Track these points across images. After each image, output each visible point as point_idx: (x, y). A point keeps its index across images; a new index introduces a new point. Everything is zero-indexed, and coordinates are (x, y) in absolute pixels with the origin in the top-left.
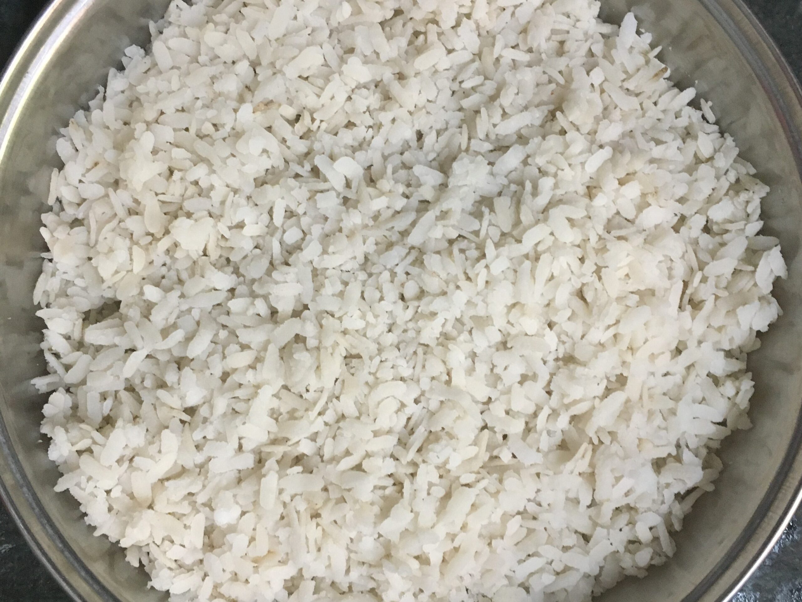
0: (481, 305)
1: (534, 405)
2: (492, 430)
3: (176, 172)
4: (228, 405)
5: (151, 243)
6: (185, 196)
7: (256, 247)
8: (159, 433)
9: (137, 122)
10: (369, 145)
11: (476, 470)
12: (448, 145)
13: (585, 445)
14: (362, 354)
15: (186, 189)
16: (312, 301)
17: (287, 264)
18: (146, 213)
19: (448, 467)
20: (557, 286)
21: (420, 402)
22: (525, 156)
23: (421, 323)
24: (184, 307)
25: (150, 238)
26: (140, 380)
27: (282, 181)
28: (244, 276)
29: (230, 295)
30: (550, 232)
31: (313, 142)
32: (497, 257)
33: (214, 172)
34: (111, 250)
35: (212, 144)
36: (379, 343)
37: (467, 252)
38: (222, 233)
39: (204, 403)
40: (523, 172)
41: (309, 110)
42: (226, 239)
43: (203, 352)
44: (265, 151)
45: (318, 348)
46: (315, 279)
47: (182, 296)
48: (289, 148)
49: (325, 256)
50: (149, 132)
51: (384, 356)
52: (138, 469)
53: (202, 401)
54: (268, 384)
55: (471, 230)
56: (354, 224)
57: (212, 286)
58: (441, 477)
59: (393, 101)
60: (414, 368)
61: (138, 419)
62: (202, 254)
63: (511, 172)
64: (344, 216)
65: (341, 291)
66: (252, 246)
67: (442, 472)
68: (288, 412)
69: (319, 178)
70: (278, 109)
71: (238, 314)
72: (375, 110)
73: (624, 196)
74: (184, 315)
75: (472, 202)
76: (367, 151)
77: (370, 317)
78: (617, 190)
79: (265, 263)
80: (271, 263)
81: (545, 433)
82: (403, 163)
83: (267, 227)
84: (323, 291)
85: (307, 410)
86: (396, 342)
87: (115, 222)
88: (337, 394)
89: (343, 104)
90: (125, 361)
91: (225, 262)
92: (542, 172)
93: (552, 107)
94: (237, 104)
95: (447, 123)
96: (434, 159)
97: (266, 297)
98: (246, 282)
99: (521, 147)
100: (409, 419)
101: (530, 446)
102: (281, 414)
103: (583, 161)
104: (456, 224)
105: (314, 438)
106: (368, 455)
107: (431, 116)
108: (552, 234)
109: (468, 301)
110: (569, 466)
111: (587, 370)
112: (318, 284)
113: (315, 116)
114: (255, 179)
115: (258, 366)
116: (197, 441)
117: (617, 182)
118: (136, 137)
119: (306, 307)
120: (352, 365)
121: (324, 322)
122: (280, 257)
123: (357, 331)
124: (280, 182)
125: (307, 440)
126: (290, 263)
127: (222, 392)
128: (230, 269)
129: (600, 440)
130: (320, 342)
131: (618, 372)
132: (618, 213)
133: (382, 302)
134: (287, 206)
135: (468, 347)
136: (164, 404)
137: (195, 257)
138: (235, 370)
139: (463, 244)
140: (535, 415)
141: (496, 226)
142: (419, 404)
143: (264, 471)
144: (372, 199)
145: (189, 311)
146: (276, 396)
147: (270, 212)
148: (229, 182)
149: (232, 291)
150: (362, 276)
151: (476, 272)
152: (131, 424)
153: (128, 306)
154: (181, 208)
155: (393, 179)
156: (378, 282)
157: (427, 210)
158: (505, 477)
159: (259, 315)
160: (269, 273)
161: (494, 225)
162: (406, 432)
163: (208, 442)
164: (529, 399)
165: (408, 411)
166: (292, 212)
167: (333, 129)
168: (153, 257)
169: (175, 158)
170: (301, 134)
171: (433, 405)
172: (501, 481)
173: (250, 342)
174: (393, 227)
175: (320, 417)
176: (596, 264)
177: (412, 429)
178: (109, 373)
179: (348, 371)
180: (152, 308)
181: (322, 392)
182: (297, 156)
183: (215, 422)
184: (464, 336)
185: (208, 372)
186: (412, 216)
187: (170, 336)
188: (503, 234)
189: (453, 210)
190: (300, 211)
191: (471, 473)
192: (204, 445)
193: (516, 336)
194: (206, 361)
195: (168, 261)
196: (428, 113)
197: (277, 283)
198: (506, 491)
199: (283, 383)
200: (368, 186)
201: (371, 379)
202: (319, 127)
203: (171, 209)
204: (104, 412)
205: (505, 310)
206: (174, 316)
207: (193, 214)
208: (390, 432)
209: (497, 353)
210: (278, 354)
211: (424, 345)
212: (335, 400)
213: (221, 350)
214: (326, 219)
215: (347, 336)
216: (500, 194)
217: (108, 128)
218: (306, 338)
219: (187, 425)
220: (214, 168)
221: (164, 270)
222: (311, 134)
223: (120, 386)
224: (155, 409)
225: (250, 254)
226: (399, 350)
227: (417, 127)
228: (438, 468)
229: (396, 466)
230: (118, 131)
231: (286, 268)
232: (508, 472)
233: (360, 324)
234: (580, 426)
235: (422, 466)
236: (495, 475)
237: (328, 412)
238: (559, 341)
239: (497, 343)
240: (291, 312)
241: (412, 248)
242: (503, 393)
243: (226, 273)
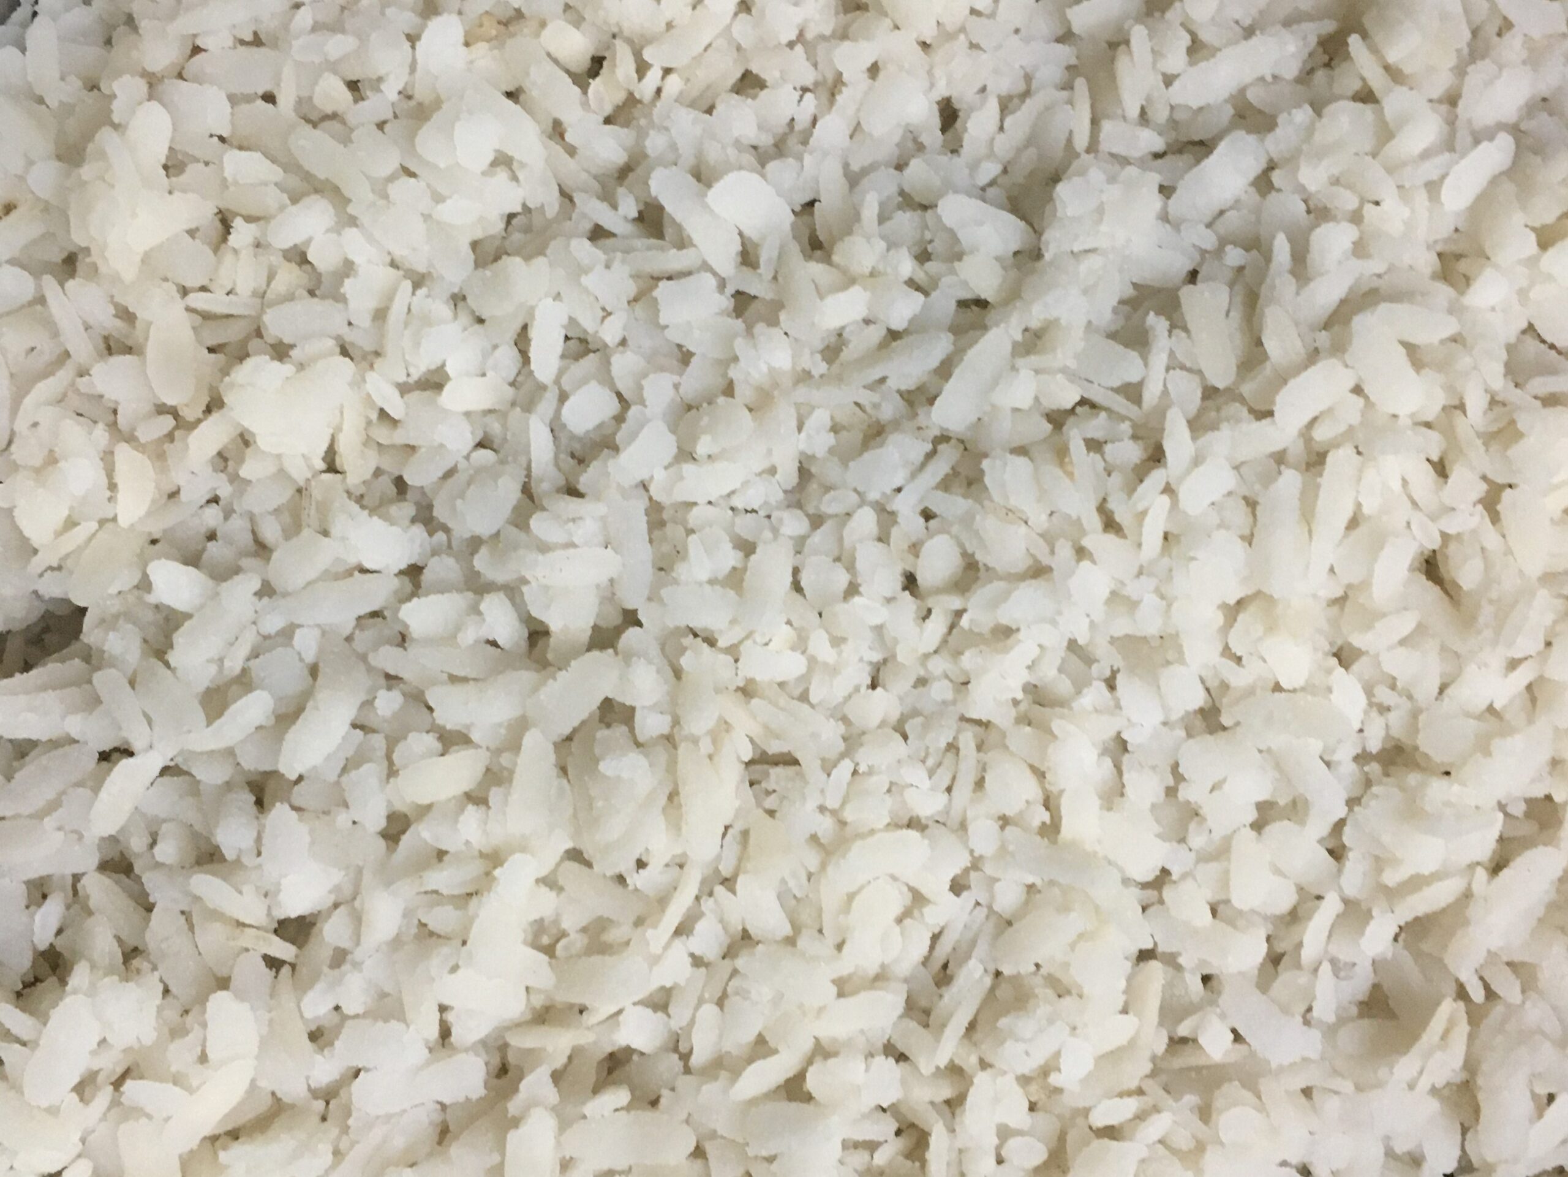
0: (1150, 601)
1: (1293, 889)
2: (1171, 961)
3: (238, 223)
4: (407, 914)
5: (170, 437)
6: (270, 295)
7: (481, 445)
8: (202, 1000)
9: (118, 74)
10: (805, 142)
11: (1133, 1085)
12: (1031, 140)
13: (1449, 1008)
14: (798, 755)
15: (271, 277)
16: (650, 599)
17: (573, 492)
18: (152, 350)
19: (1054, 1079)
20: (1377, 544)
21: (967, 887)
22: (1263, 165)
23: (969, 660)
24: (273, 623)
25: (168, 422)
26: (148, 840)
27: (554, 246)
28: (447, 530)
29: (409, 587)
30: (1351, 384)
31: (642, 134)
32: (1197, 461)
33: (353, 221)
34: (52, 460)
35: (346, 140)
36: (845, 719)
37: (1108, 448)
38: (380, 403)
39: (336, 906)
40: (1258, 211)
41: (629, 41)
42: (395, 422)
43: (328, 758)
44: (502, 161)
45: (669, 740)
46: (657, 533)
47: (266, 591)
48: (571, 151)
49: (688, 468)
50: (154, 105)
51: (866, 757)
52: (136, 1112)
53: (332, 899)
54: (523, 849)
55: (1117, 384)
56: (771, 370)
57: (353, 560)
58: (1032, 1107)
59: (871, 14)
60: (949, 790)
61: (136, 963)
62: (321, 465)
63: (1222, 213)
64: (740, 345)
65: (734, 569)
66: (469, 441)
67: (1035, 1092)
68: (584, 930)
69: (660, 235)
70: (537, 35)
71: (430, 642)
72: (822, 38)
73: (1549, 278)
74: (270, 650)
75: (1114, 302)
76: (800, 158)
77: (820, 645)
78: (1532, 262)
79: (509, 490)
80: (527, 490)
81: (1326, 968)
82: (902, 193)
83: (512, 384)
84: (681, 571)
85: (639, 922)
86: (894, 716)
87: (64, 375)
88: (726, 871)
89: (728, 20)
90: (96, 789)
91: (392, 490)
92: (1319, 213)
93: (1329, 26)
94: (417, 20)
95: (1028, 78)
96: (992, 183)
97: (513, 591)
98: (454, 544)
99: (1252, 139)
100: (935, 938)
101: (1285, 1010)
102: (564, 934)
103: (1435, 177)
104: (1072, 364)
105: (660, 1002)
106: (821, 1051)
107: (984, 56)
108: (1358, 390)
109: (1114, 594)
110: (1406, 1067)
111: (1456, 788)
112: (666, 548)
113: (647, 54)
114: (475, 245)
115: (495, 795)
116: (317, 1018)
117: (1533, 237)
118: (116, 119)
119: (632, 619)
120: (770, 784)
121: (685, 661)
122: (552, 470)
123: (781, 685)
124: (548, 252)
125: (640, 1009)
126: (581, 488)
127: (388, 878)
128: (407, 509)
129: (1487, 987)
130: (676, 722)
131: (1539, 792)
132: (1530, 329)
133: (857, 600)
134: (572, 321)
135: (1106, 728)
136: (216, 915)
137: (299, 473)
138: (426, 810)
139: (1097, 426)
140: (1294, 917)
141: (1189, 370)
142: (965, 894)
143: (513, 1106)
144: (821, 297)
145: (287, 633)
146: (549, 882)
147: (522, 341)
148: (399, 252)
149: (414, 572)
150: (794, 524)
151: (1140, 507)
152: (116, 978)
153: (109, 623)
154: (259, 333)
155: (883, 237)
156: (841, 539)
157: (985, 328)
158: (1218, 1102)
159: (494, 644)
160: (520, 519)
161: (1183, 368)
162: (926, 977)
163: (349, 1023)
164: (1278, 871)
165: (933, 917)
166: (583, 341)
167: (701, 96)
168: (179, 477)
169: (236, 183)
170: (608, 110)
171: (1007, 898)
172: (1205, 1113)
173: (468, 727)
174: (883, 380)
175: (678, 943)
176: (1484, 478)
177: (945, 966)
178: (49, 822)
179: (759, 804)
180: (177, 628)
181: (681, 866)
182: (595, 177)
183: (368, 963)
184: (1095, 694)
185: (343, 819)
186: (941, 346)
187: (227, 713)
188: (1210, 393)
189: (1063, 322)
190: (610, 333)
191: (1121, 1095)
192: (338, 1029)
193: (1250, 692)
194: (338, 783)
195: (225, 491)
196: (974, 46)
197: (544, 548)
198: (1222, 1144)
199: (569, 845)
200: (808, 257)
201: (825, 826)
202: (659, 91)
203: (231, 334)
204: (36, 941)
205: (1220, 619)
206: (243, 650)
207: (292, 346)
208: (880, 978)
209: (1191, 741)
210: (552, 758)
211: (978, 723)
212: (720, 890)
213: (381, 753)
214: (685, 357)
215: (755, 701)
216: (1193, 276)
217: (41, 101)
218: (633, 709)
219: (285, 970)
220: (351, 209)
221: (212, 517)
222: (636, 112)
223: (86, 860)
224: (191, 928)
225: (463, 465)
226: (905, 737)
227: (942, 90)
228: (1024, 1080)
229: (904, 1082)
230: (67, 109)
231: (573, 503)
232: (1226, 1087)
233: (792, 666)
234: (1426, 946)
235: (981, 1079)
236: (1191, 1099)
237: (700, 927)
238: (1371, 704)
239: (1187, 713)
240: (589, 632)
241: (943, 438)
242: (1204, 858)
243: (392, 522)
